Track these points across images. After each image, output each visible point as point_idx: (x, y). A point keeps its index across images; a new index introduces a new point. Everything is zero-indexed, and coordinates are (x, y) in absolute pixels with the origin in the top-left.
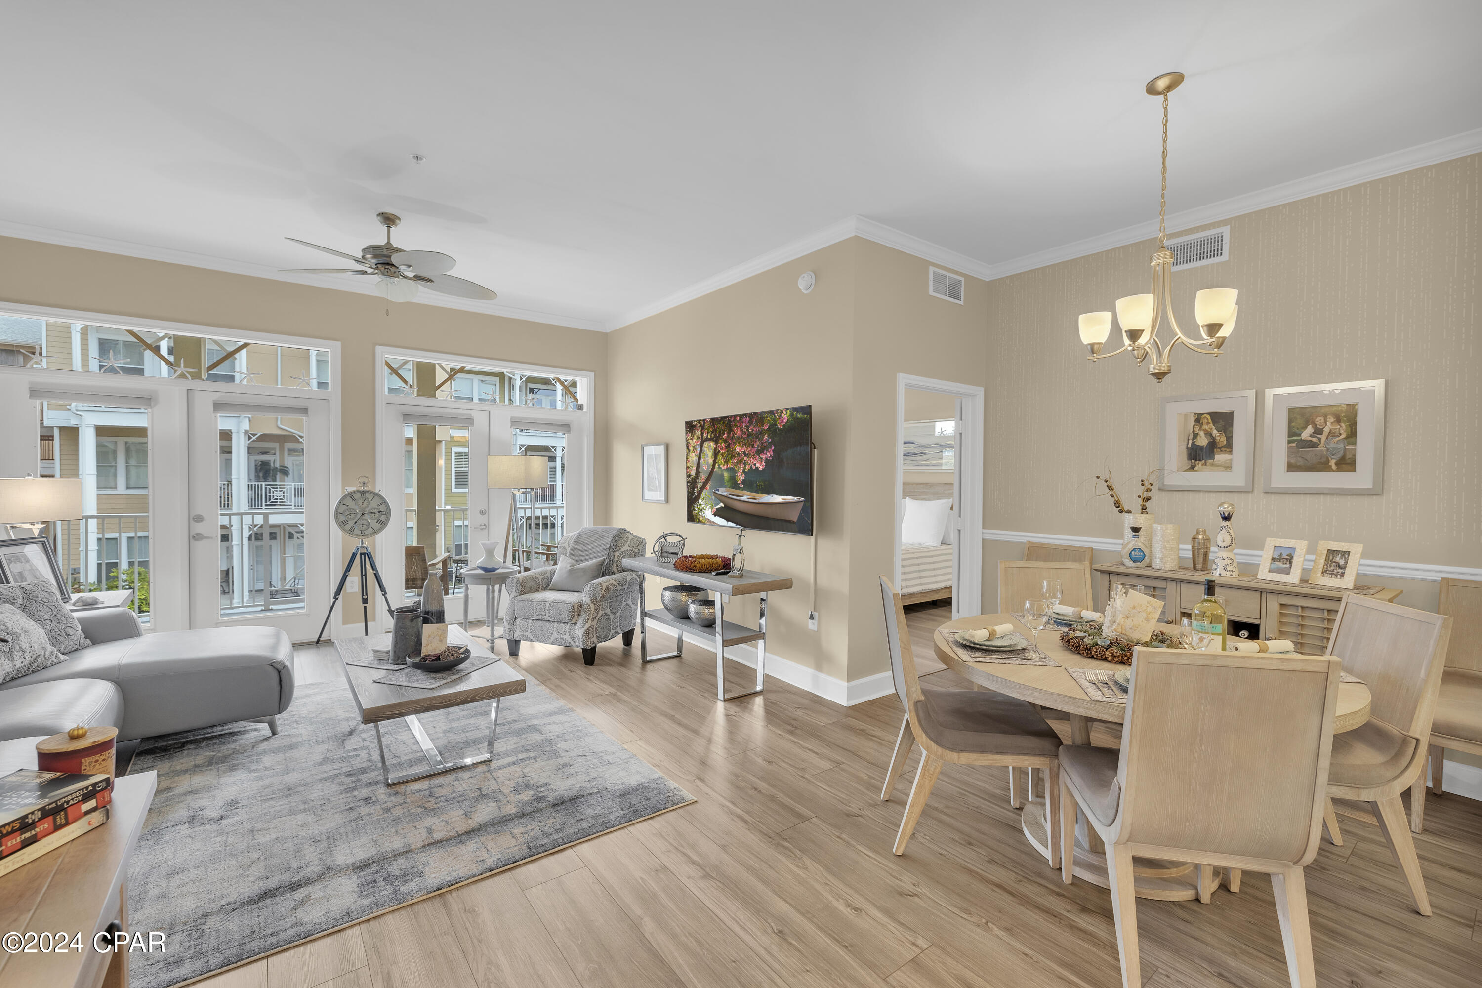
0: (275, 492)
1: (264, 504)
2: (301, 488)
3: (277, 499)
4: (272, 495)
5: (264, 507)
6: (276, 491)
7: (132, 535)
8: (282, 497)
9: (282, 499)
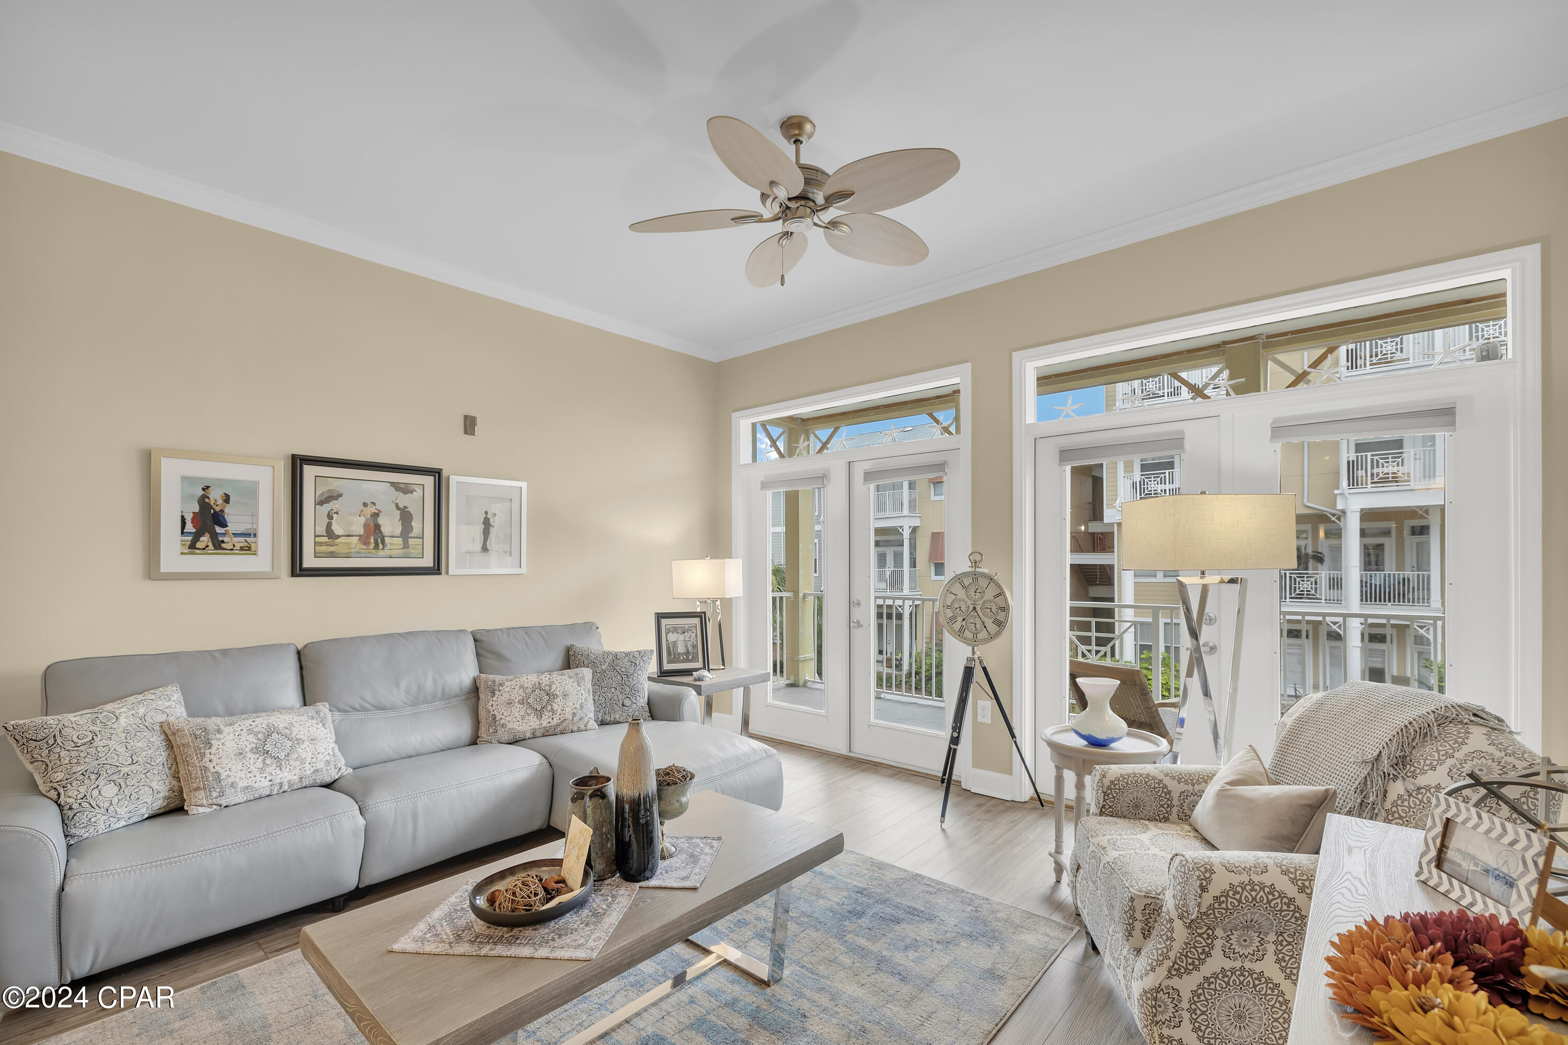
1: (1288, 596)
2: (1334, 578)
4: (1297, 586)
6: (1303, 581)
7: (1168, 621)
8: (1309, 589)
9: (1309, 591)
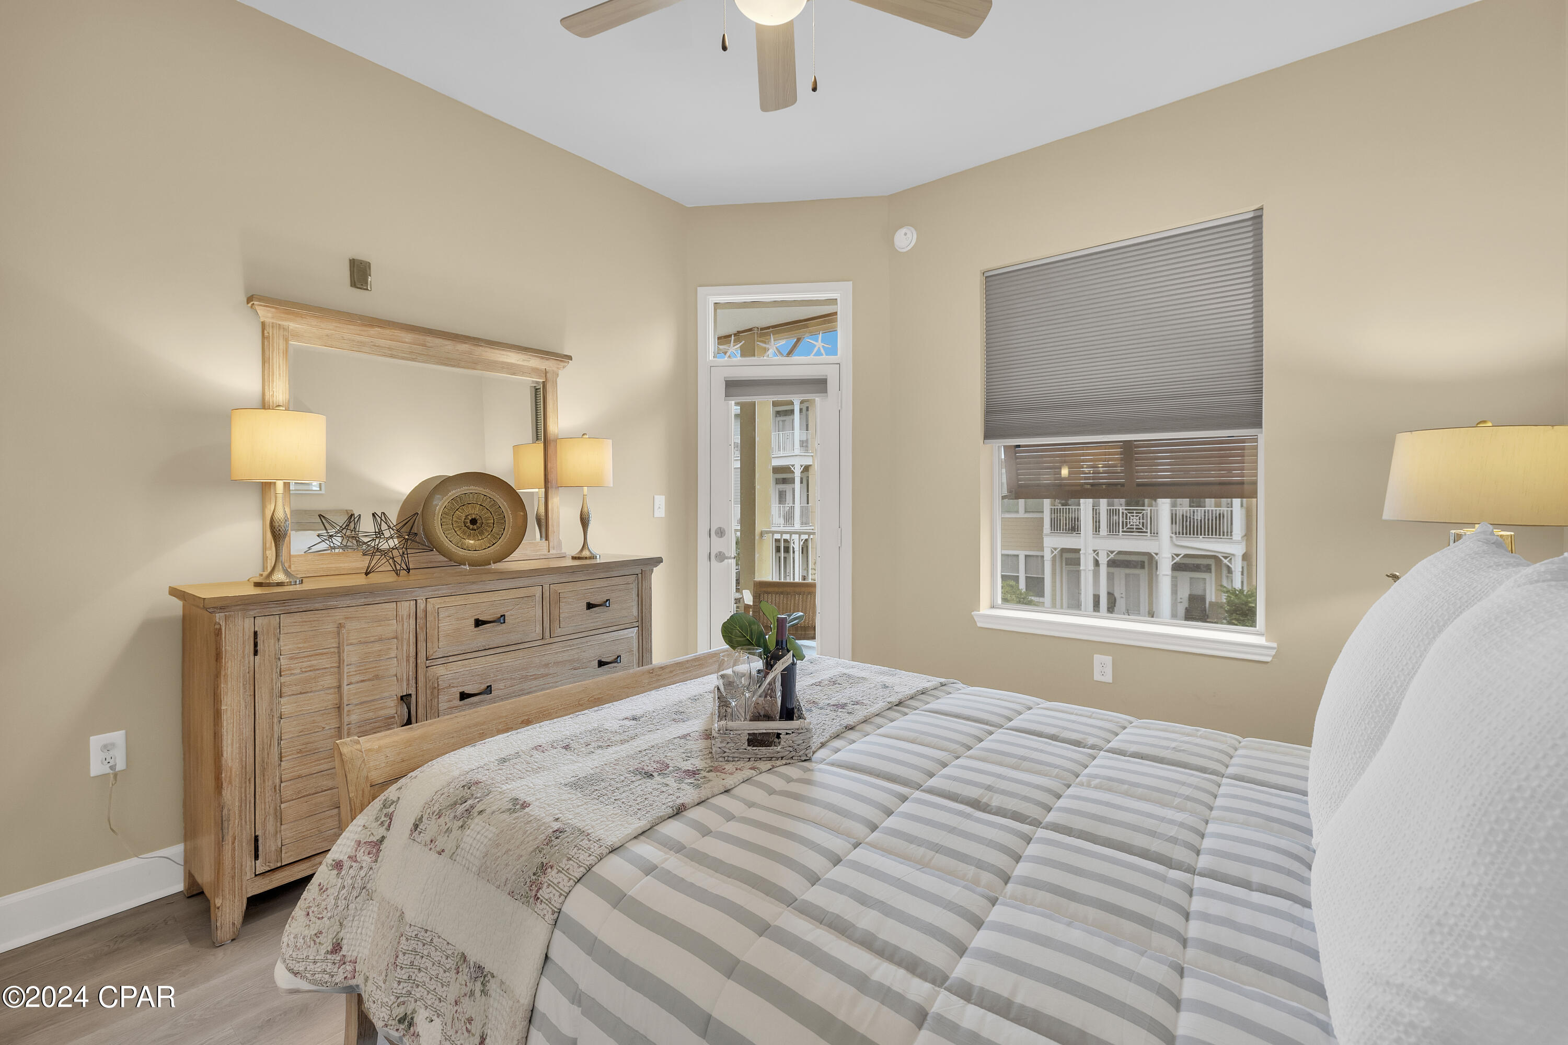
0: (1131, 518)
3: (1133, 525)
5: (1121, 533)
